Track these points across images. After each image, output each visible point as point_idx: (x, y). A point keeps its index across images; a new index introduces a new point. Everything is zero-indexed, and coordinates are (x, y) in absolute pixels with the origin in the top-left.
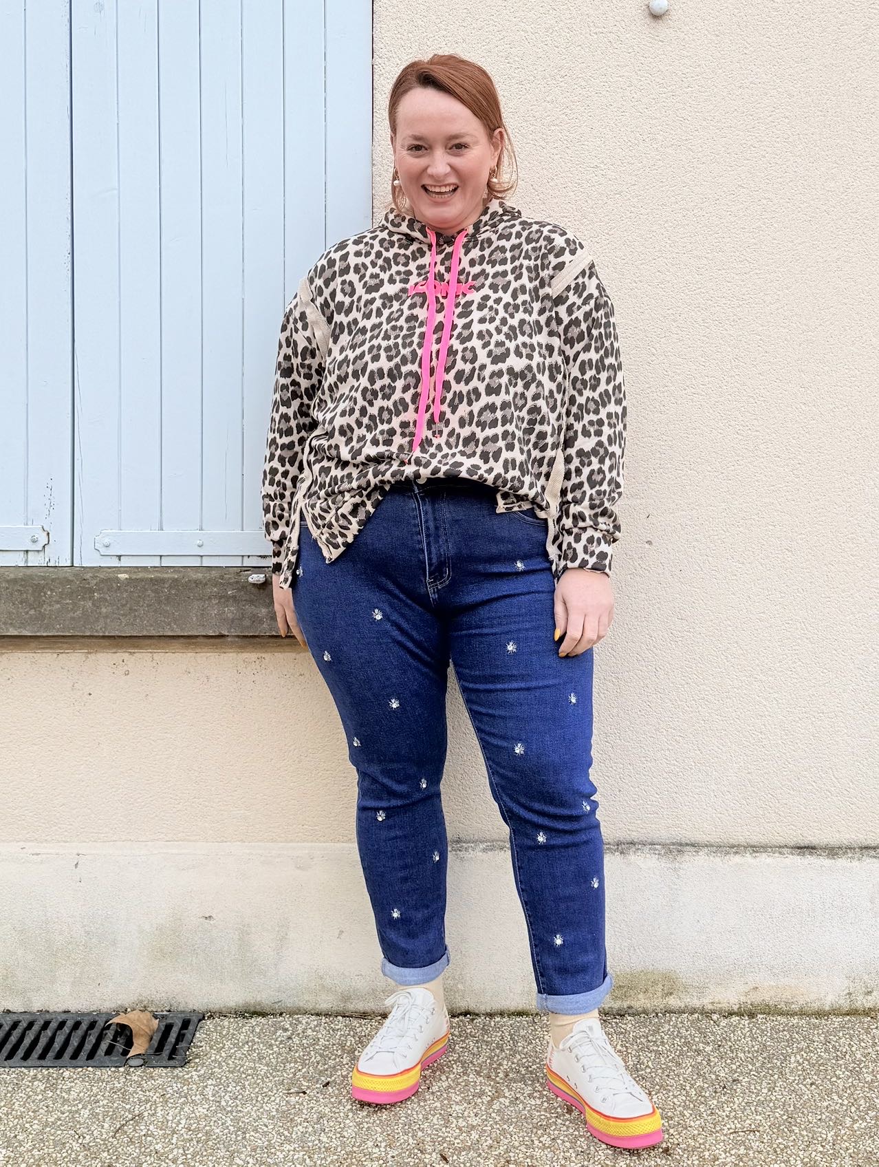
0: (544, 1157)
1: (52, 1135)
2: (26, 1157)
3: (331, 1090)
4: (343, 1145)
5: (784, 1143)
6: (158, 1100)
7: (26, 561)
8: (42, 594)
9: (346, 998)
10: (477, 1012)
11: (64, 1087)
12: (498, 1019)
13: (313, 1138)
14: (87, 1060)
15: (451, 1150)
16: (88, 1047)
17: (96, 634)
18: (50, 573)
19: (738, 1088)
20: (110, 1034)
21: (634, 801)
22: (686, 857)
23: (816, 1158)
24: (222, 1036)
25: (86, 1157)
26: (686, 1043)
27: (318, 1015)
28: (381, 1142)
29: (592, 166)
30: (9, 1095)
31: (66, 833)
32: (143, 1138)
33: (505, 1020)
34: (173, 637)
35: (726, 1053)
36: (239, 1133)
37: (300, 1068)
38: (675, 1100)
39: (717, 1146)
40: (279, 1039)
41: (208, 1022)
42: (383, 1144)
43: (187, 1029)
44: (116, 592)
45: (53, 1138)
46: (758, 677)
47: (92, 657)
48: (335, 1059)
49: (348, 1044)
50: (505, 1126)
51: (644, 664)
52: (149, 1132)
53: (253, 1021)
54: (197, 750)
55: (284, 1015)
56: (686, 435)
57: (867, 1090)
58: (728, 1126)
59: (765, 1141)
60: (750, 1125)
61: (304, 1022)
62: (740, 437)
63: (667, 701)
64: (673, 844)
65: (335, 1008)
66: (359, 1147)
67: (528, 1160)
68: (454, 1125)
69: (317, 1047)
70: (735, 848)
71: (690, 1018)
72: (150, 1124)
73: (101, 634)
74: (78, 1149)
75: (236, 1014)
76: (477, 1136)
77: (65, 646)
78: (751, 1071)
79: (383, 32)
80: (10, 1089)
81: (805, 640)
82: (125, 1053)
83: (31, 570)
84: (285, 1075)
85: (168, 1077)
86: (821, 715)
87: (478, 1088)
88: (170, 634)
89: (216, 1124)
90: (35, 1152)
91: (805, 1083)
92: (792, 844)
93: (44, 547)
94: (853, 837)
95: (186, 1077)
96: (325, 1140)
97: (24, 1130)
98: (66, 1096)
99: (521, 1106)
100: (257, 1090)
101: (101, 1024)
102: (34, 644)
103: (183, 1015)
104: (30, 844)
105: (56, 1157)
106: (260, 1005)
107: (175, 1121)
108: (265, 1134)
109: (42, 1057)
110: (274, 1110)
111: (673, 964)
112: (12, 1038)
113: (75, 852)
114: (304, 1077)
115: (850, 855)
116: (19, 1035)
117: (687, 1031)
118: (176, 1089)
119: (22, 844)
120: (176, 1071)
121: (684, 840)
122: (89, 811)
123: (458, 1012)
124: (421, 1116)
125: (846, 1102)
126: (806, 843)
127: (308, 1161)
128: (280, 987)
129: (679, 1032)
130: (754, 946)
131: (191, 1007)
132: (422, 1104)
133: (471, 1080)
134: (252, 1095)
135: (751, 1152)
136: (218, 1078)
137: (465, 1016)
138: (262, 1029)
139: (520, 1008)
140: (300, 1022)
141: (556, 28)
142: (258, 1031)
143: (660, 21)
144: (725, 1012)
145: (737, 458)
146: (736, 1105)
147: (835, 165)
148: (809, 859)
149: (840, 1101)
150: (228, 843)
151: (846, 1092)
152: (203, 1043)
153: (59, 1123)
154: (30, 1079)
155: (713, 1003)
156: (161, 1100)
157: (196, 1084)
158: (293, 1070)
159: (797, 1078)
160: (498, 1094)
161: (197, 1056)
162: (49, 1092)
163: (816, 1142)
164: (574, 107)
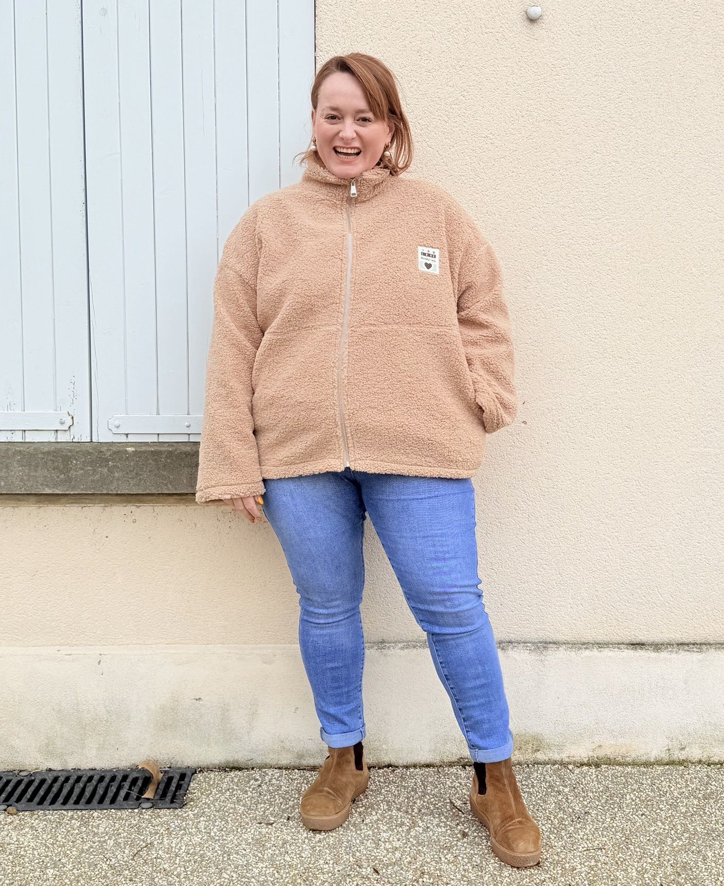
0: (449, 869)
1: (87, 859)
2: (69, 875)
3: (292, 823)
4: (302, 863)
5: (623, 857)
6: (164, 832)
7: (56, 438)
8: (69, 463)
9: (301, 756)
10: (397, 765)
11: (94, 824)
12: (412, 770)
13: (280, 858)
14: (111, 804)
15: (381, 866)
16: (110, 794)
17: (110, 492)
18: (75, 447)
19: (589, 818)
20: (127, 785)
21: (512, 612)
22: (550, 652)
23: (647, 867)
24: (210, 786)
25: (113, 874)
26: (550, 786)
27: (280, 768)
28: (329, 860)
29: (483, 136)
30: (53, 830)
31: (91, 639)
32: (155, 860)
33: (417, 770)
34: (169, 495)
35: (579, 793)
36: (225, 855)
37: (268, 807)
38: (543, 827)
39: (575, 860)
40: (252, 787)
41: (199, 775)
42: (331, 862)
43: (183, 780)
44: (125, 461)
45: (87, 861)
46: (603, 520)
47: (108, 509)
48: (293, 801)
49: (303, 789)
50: (420, 848)
51: (519, 512)
52: (159, 856)
53: (232, 774)
54: (188, 577)
55: (255, 769)
56: (552, 342)
57: (683, 818)
58: (583, 846)
59: (609, 856)
60: (598, 844)
61: (270, 774)
62: (594, 343)
63: (537, 539)
64: (540, 642)
65: (293, 764)
66: (313, 864)
67: (438, 872)
68: (382, 847)
69: (280, 792)
70: (586, 645)
71: (552, 768)
72: (159, 850)
73: (115, 493)
74: (107, 869)
75: (219, 768)
76: (400, 855)
77: (87, 501)
78: (598, 806)
79: (323, 30)
80: (54, 826)
81: (639, 493)
82: (138, 798)
83: (60, 444)
84: (257, 813)
85: (171, 816)
86: (650, 548)
87: (400, 820)
88: (168, 492)
89: (208, 849)
90: (75, 871)
91: (637, 814)
92: (628, 642)
93: (69, 427)
94: (672, 636)
95: (184, 815)
96: (288, 859)
97: (66, 855)
98: (96, 831)
99: (431, 833)
100: (237, 824)
101: (119, 778)
102: (64, 500)
103: (180, 771)
104: (64, 647)
105: (91, 874)
106: (237, 762)
107: (178, 847)
108: (244, 856)
109: (77, 802)
110: (250, 838)
111: (540, 729)
112: (54, 788)
113: (99, 653)
114: (272, 814)
115: (670, 649)
116: (59, 787)
117: (550, 777)
118: (177, 824)
119: (57, 647)
120: (177, 811)
121: (548, 640)
122: (108, 623)
123: (383, 765)
124: (358, 841)
125: (667, 827)
126: (638, 641)
127: (276, 874)
128: (252, 749)
129: (544, 778)
130: (599, 716)
131: (186, 764)
132: (359, 832)
133: (394, 814)
134: (234, 828)
135: (599, 864)
136: (208, 816)
137: (388, 768)
138: (239, 780)
139: (428, 762)
140: (267, 774)
141: (456, 29)
142: (236, 781)
143: (535, 24)
144: (578, 763)
145: (590, 359)
146: (588, 831)
147: (667, 136)
148: (641, 653)
149: (663, 827)
150: (212, 645)
151: (667, 820)
152: (196, 791)
153: (92, 850)
154: (68, 818)
155: (569, 757)
156: (167, 832)
157: (191, 820)
158: (263, 809)
159: (632, 811)
160: (414, 824)
161: (192, 800)
162: (82, 828)
163: (647, 856)
164: (469, 90)
